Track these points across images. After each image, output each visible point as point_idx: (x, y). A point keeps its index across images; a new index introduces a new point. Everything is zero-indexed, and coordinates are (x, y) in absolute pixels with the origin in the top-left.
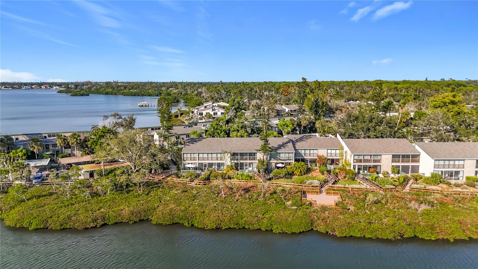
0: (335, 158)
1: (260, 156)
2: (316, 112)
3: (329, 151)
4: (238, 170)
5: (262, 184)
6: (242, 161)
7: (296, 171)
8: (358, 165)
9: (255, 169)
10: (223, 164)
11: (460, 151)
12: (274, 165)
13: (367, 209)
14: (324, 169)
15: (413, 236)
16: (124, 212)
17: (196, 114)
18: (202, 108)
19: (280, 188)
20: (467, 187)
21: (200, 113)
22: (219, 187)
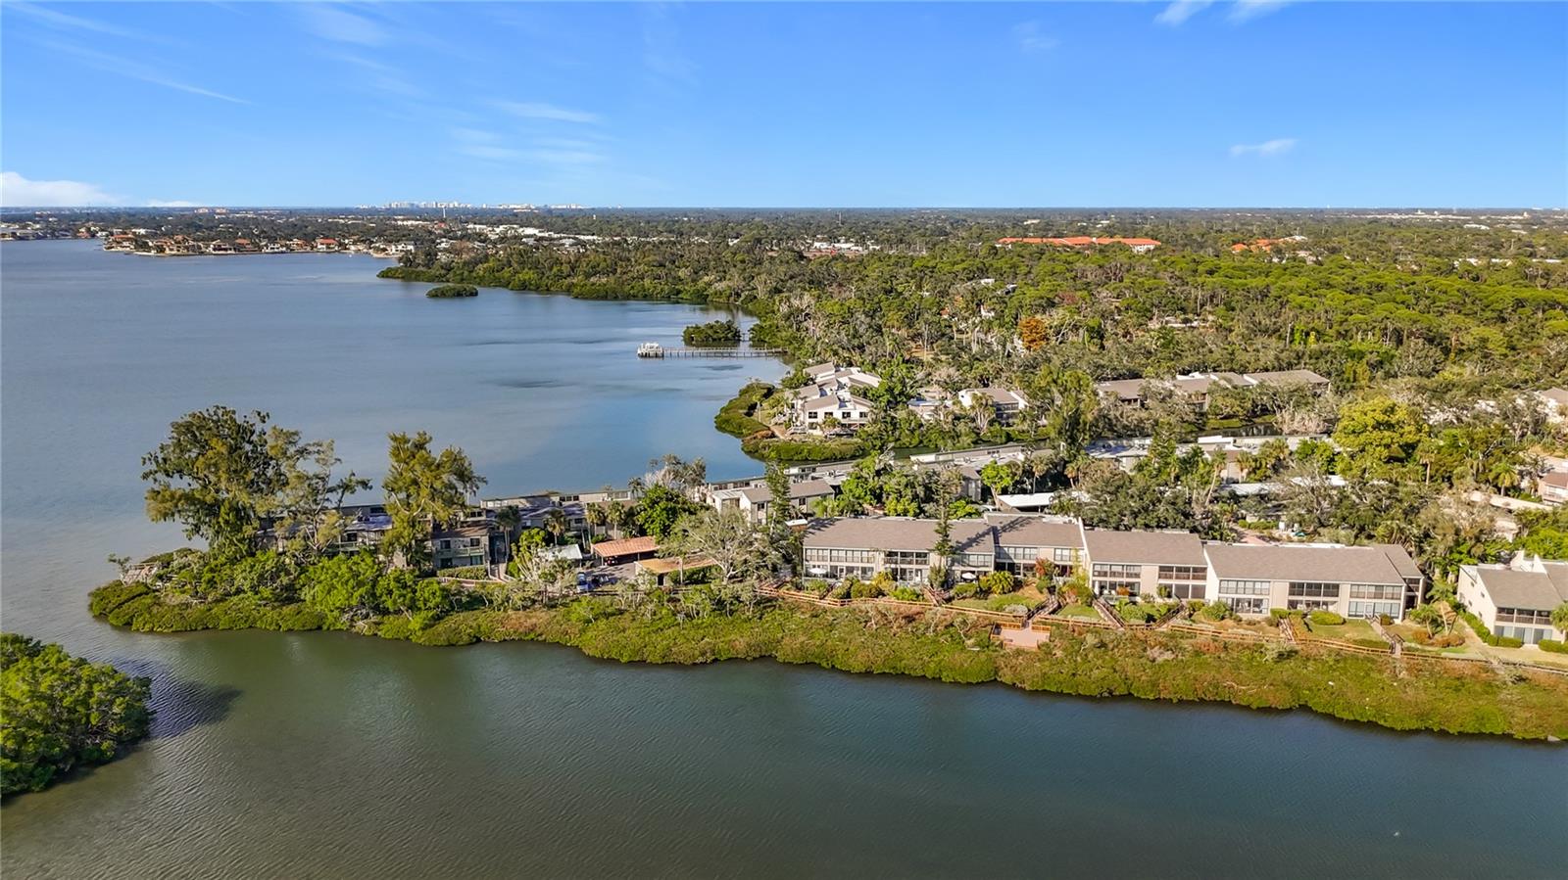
0: (1068, 563)
1: (934, 559)
2: (1072, 440)
3: (1059, 551)
4: (897, 582)
5: (936, 612)
6: (903, 566)
7: (995, 587)
8: (1100, 582)
9: (927, 580)
10: (872, 569)
12: (958, 574)
13: (1080, 656)
14: (1046, 583)
15: (1126, 692)
16: (737, 643)
17: (799, 412)
18: (812, 393)
19: (960, 619)
20: (1266, 625)
21: (810, 413)
22: (868, 612)
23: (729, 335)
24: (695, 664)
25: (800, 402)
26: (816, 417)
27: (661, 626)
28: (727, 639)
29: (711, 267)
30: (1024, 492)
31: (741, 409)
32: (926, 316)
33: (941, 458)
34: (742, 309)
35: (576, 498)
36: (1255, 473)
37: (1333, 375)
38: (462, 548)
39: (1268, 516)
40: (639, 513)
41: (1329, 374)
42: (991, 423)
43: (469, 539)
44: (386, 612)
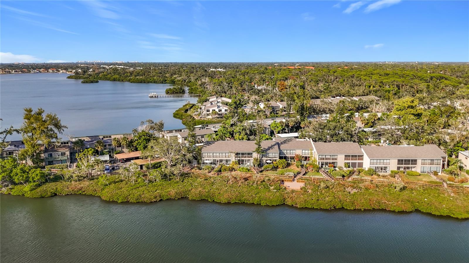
0: (308, 156)
1: (255, 155)
2: (302, 114)
3: (304, 151)
4: (240, 165)
5: (256, 176)
6: (243, 159)
7: (279, 166)
8: (322, 162)
9: (252, 164)
10: (230, 160)
11: (389, 153)
12: (264, 161)
13: (319, 192)
14: (299, 163)
15: (341, 207)
16: (171, 192)
17: (203, 110)
18: (208, 104)
19: (267, 178)
20: (390, 177)
21: (207, 110)
22: (228, 177)
23: (181, 91)
24: (151, 202)
25: (204, 107)
26: (209, 111)
27: (138, 186)
28: (167, 190)
29: (177, 73)
30: (286, 133)
31: (182, 110)
32: (246, 83)
33: (255, 121)
34: (187, 85)
35: (110, 137)
36: (367, 125)
37: (382, 97)
38: (57, 156)
39: (377, 138)
40: (134, 142)
41: (381, 97)
42: (271, 113)
43: (60, 153)
44: (15, 184)
